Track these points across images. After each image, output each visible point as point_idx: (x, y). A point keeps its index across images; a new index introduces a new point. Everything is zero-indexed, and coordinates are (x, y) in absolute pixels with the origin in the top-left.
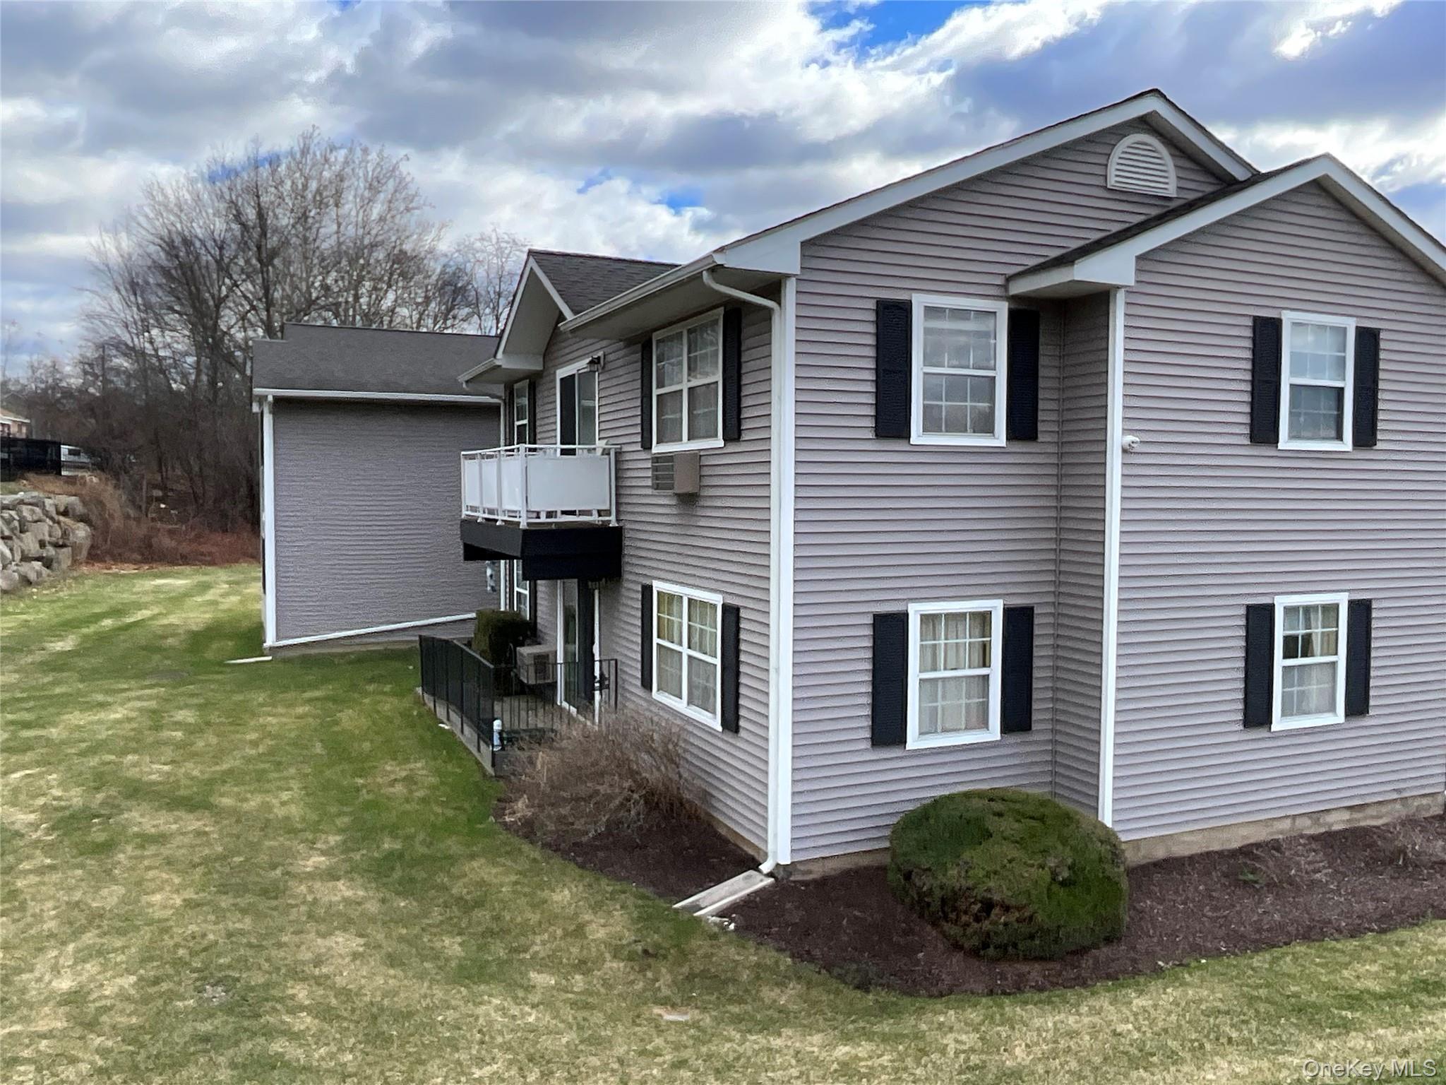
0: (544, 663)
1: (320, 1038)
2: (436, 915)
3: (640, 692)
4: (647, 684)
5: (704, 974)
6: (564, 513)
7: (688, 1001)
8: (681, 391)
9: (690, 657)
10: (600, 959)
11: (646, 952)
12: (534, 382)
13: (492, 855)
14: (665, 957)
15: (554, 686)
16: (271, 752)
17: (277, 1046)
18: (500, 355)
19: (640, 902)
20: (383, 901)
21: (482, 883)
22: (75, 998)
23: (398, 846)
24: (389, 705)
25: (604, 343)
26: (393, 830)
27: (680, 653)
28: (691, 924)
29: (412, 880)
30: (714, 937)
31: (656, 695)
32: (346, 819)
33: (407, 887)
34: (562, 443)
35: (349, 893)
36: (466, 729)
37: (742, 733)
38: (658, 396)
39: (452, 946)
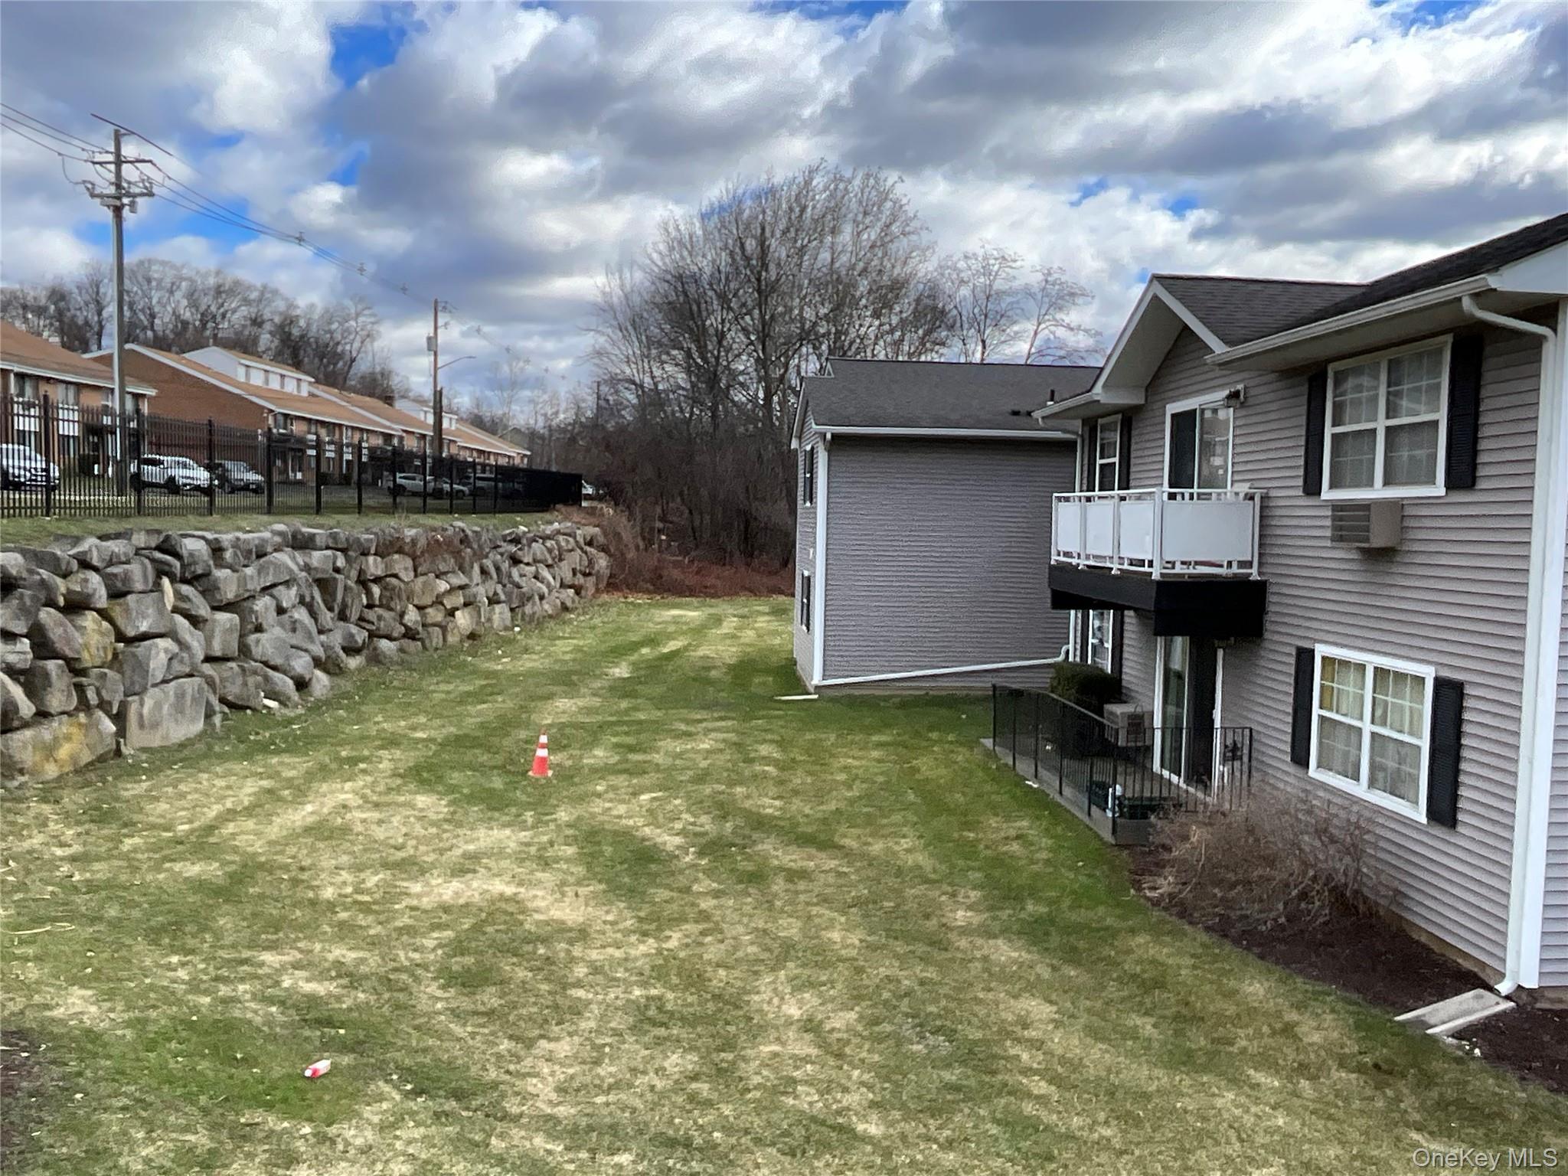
0: (1139, 724)
1: (1068, 1107)
2: (1112, 990)
3: (1292, 769)
4: (1300, 758)
5: (1460, 1103)
6: (1197, 563)
7: (1444, 1133)
8: (1374, 431)
9: (1373, 734)
10: (1322, 1067)
11: (1376, 1066)
12: (1129, 419)
13: (1157, 932)
14: (1404, 1076)
15: (1150, 749)
16: (868, 797)
17: (1029, 1108)
18: (1098, 388)
19: (1351, 1008)
20: (1054, 968)
21: (1153, 962)
22: (810, 1026)
23: (1043, 909)
24: (961, 756)
25: (1245, 375)
26: (1034, 893)
27: (1359, 730)
28: (1422, 1043)
29: (1074, 949)
30: (1459, 1061)
31: (1313, 771)
32: (978, 875)
33: (1072, 956)
34: (1171, 486)
35: (1015, 955)
36: (1068, 791)
37: (1460, 829)
38: (1334, 436)
39: (1146, 1026)
